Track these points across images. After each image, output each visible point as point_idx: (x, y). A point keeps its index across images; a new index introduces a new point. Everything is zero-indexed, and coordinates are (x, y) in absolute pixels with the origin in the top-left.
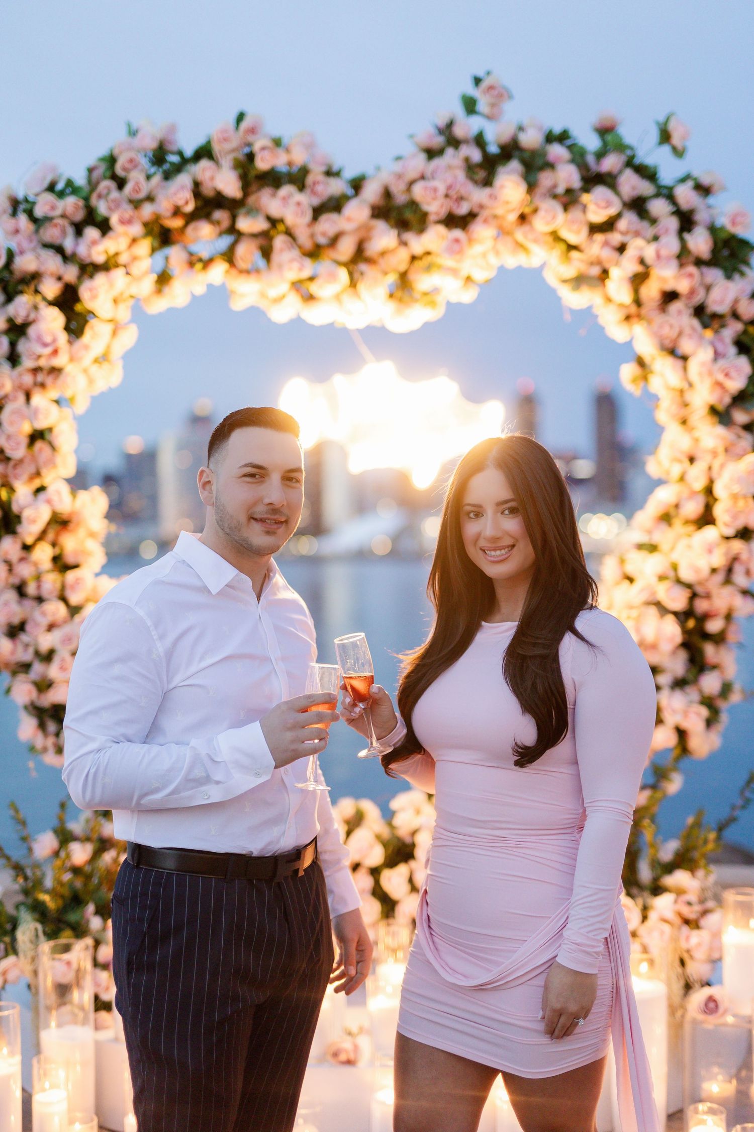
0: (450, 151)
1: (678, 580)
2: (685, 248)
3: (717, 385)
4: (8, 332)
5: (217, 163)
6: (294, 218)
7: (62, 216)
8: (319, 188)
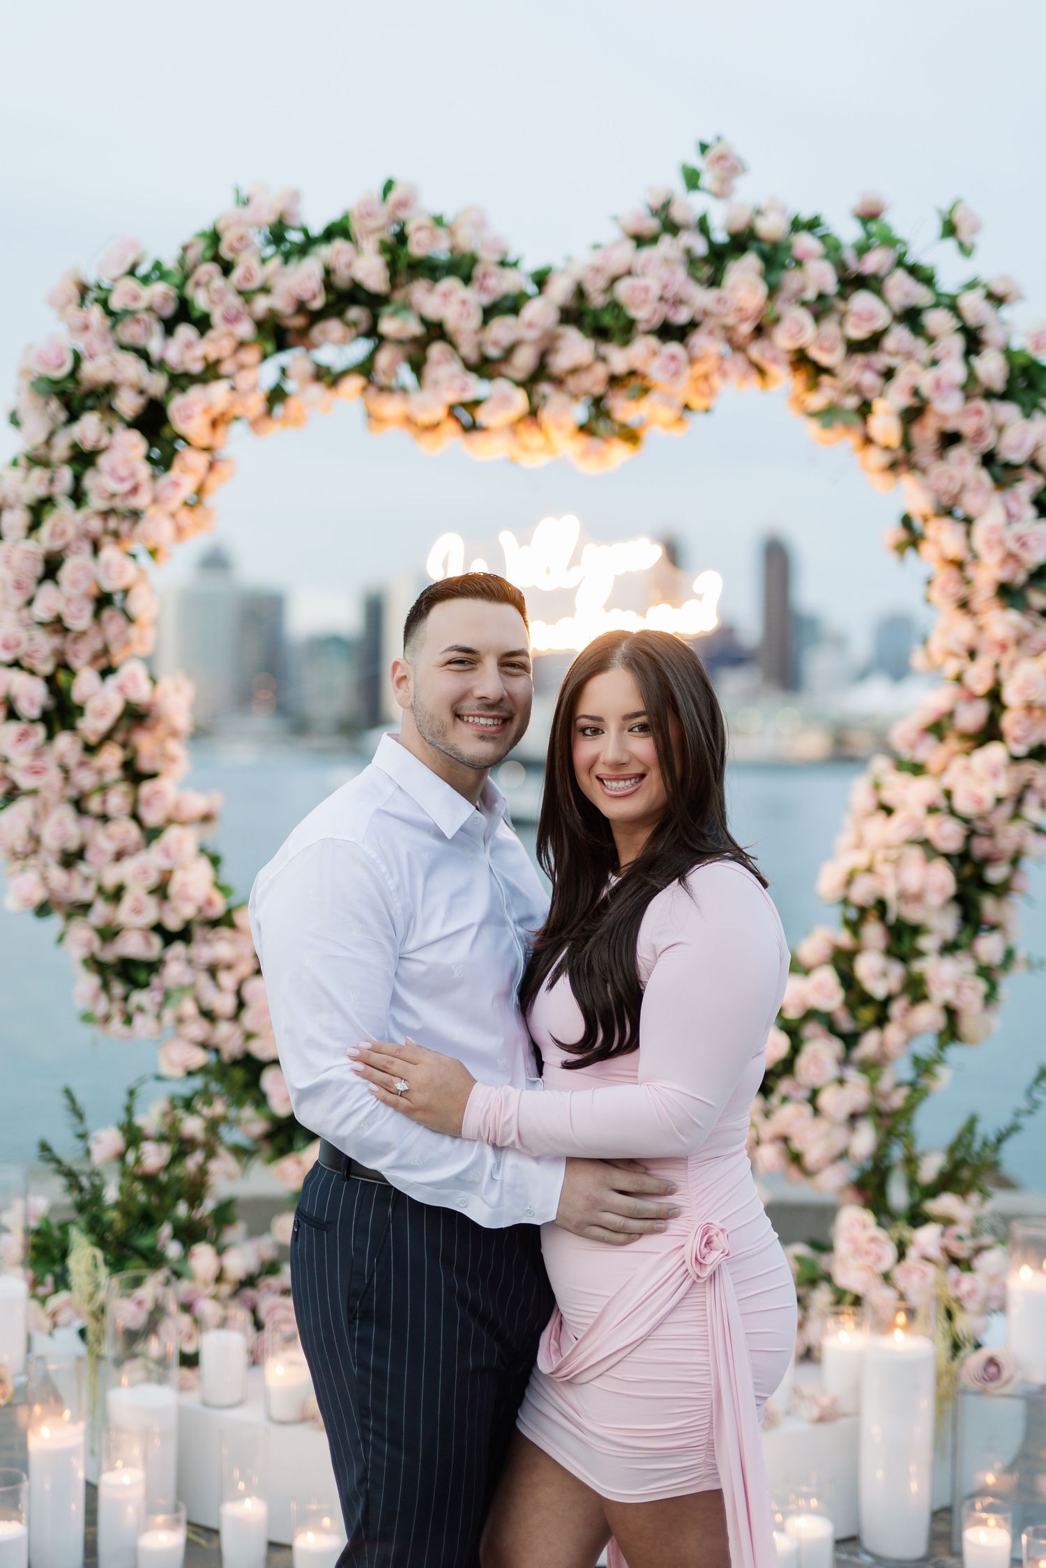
0: (666, 239)
1: (952, 812)
2: (972, 376)
3: (1011, 557)
4: (71, 461)
5: (357, 246)
6: (458, 321)
7: (146, 311)
8: (491, 283)
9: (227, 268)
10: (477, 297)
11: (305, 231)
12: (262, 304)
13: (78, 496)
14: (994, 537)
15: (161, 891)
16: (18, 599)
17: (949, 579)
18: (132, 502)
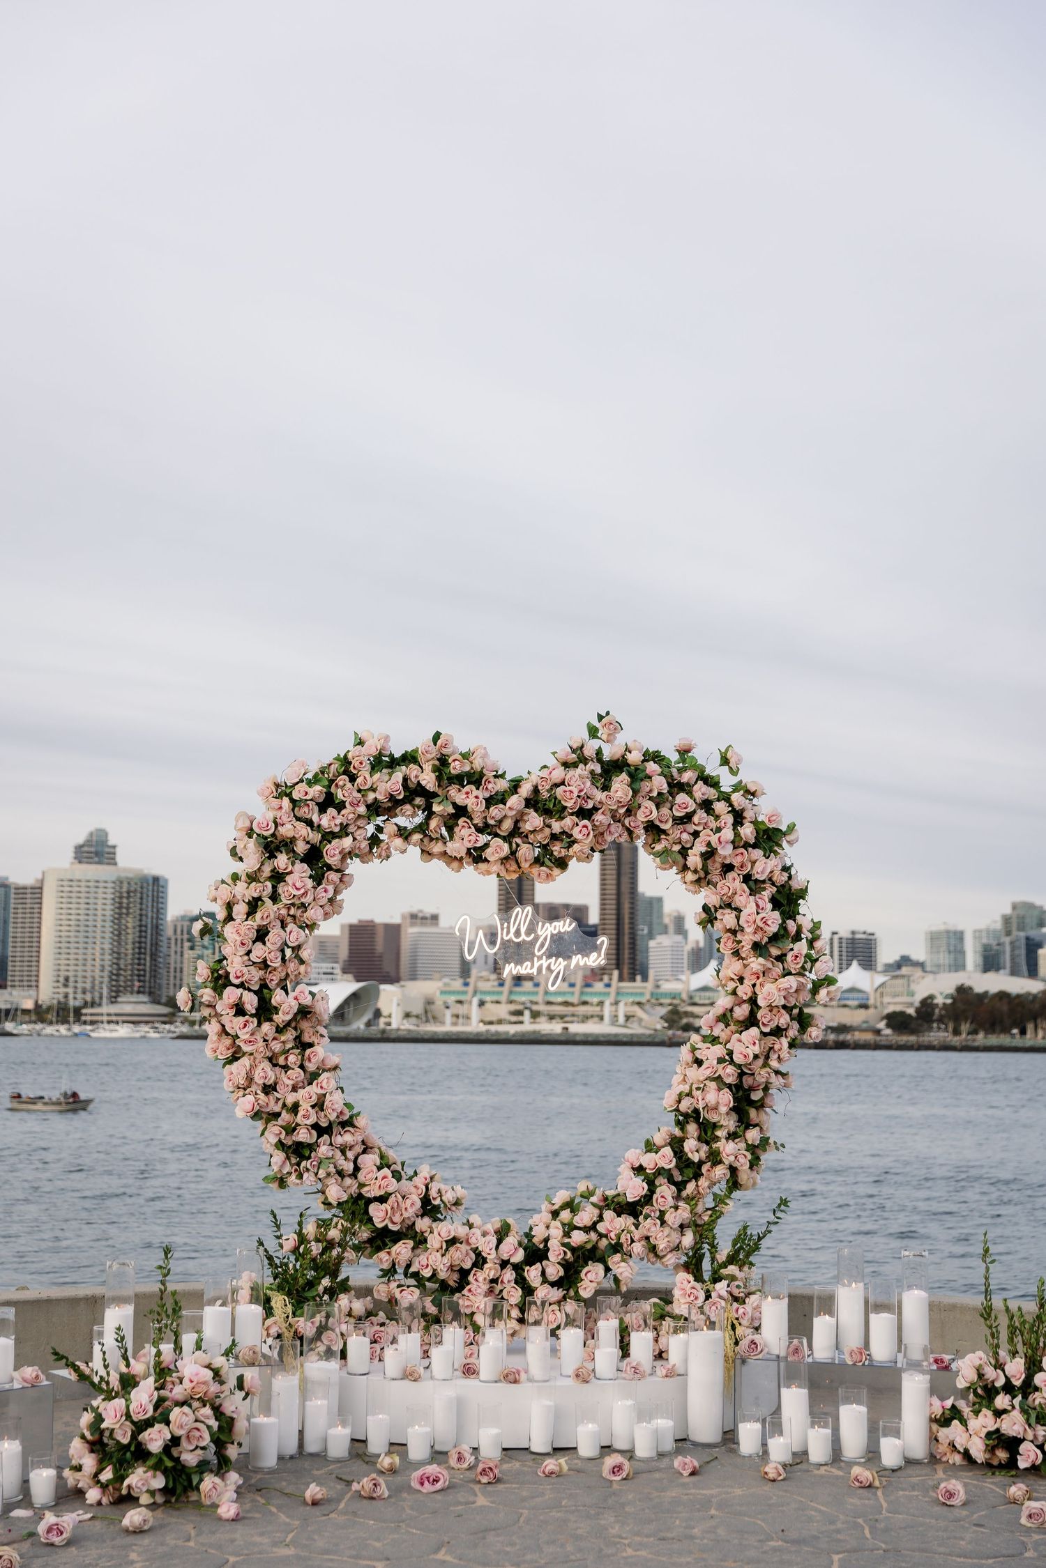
0: (581, 766)
1: (732, 1062)
2: (737, 835)
3: (758, 929)
4: (270, 878)
5: (421, 767)
6: (474, 807)
7: (311, 800)
8: (490, 786)
9: (353, 779)
10: (482, 794)
11: (391, 756)
12: (371, 796)
13: (275, 897)
14: (751, 919)
15: (319, 1105)
16: (242, 951)
17: (729, 938)
18: (303, 900)
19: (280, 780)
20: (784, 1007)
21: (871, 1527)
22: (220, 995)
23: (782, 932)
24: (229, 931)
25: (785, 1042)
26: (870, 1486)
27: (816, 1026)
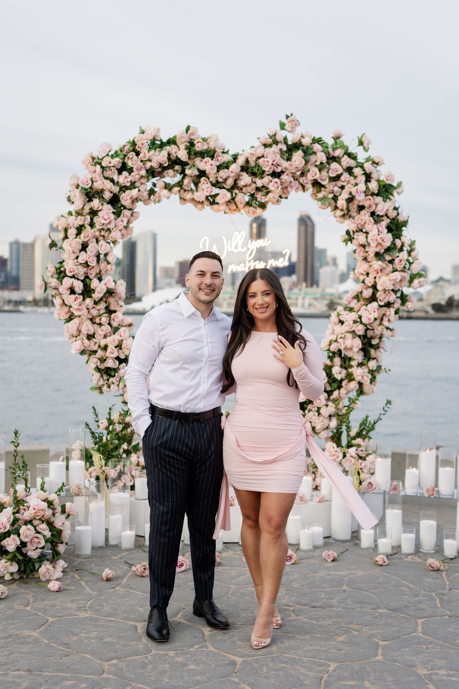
0: (274, 146)
1: (361, 322)
2: (367, 188)
3: (379, 244)
4: (90, 213)
5: (178, 147)
6: (210, 171)
7: (113, 166)
8: (219, 158)
9: (138, 154)
10: (215, 163)
11: (161, 141)
12: (148, 165)
13: (92, 225)
14: (374, 238)
15: (119, 346)
16: (74, 256)
17: (361, 251)
18: (109, 226)
19: (95, 155)
20: (393, 290)
21: (440, 599)
22: (61, 282)
23: (393, 246)
24: (66, 244)
25: (392, 310)
26: (438, 570)
27: (411, 301)
